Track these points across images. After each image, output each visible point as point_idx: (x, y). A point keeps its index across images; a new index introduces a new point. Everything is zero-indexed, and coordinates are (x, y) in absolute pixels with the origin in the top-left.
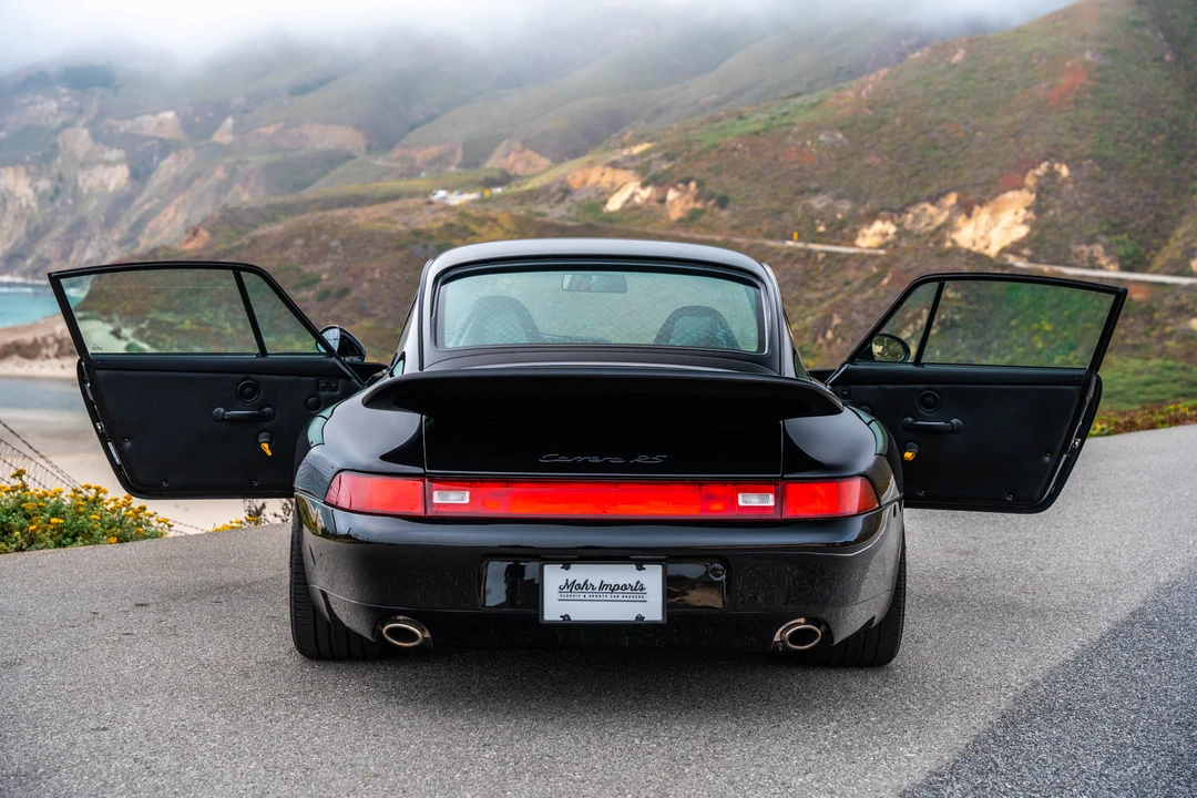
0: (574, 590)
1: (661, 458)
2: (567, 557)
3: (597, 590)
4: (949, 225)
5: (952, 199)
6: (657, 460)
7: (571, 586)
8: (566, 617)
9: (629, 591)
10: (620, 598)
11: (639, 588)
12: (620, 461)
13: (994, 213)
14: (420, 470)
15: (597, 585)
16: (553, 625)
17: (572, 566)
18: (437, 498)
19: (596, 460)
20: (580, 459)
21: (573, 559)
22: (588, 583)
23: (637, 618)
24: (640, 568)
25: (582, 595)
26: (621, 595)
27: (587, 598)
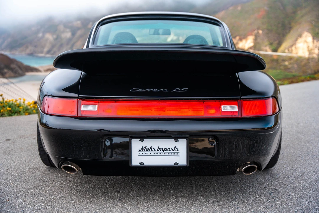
0: (145, 151)
1: (186, 90)
2: (142, 136)
3: (156, 151)
4: (237, 43)
5: (238, 38)
6: (184, 90)
7: (144, 149)
8: (142, 163)
9: (171, 151)
10: (167, 154)
11: (176, 150)
12: (167, 91)
13: (246, 41)
14: (76, 95)
15: (156, 149)
16: (136, 167)
17: (145, 140)
18: (83, 108)
19: (156, 90)
20: (149, 90)
21: (145, 137)
22: (152, 148)
23: (175, 164)
24: (176, 140)
25: (149, 153)
26: (167, 153)
27: (152, 154)
